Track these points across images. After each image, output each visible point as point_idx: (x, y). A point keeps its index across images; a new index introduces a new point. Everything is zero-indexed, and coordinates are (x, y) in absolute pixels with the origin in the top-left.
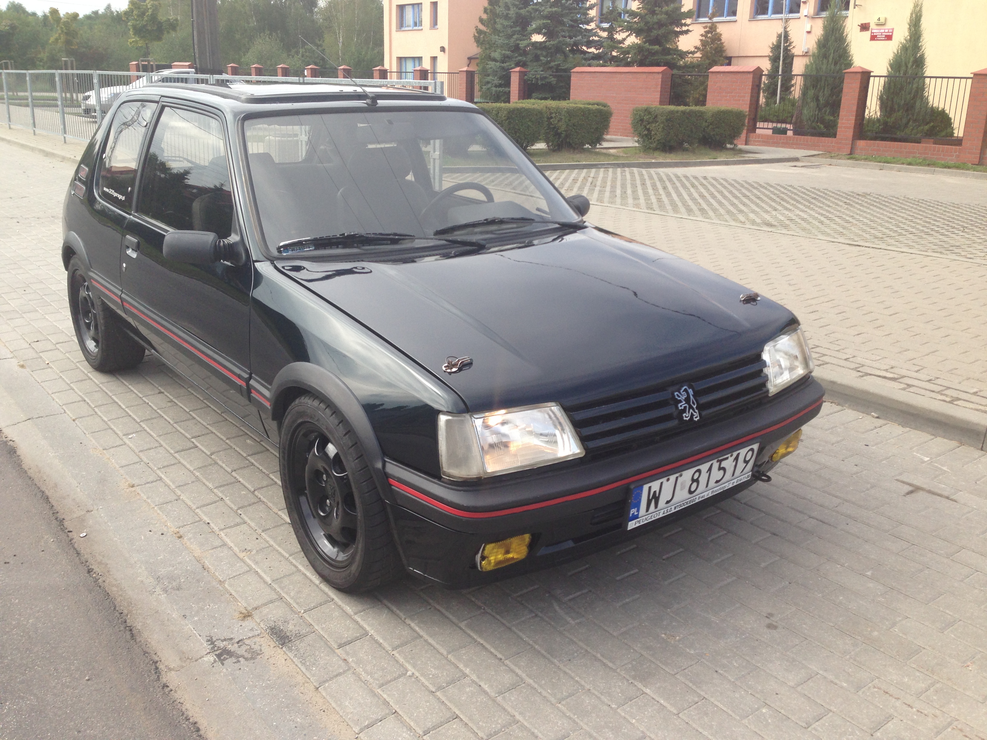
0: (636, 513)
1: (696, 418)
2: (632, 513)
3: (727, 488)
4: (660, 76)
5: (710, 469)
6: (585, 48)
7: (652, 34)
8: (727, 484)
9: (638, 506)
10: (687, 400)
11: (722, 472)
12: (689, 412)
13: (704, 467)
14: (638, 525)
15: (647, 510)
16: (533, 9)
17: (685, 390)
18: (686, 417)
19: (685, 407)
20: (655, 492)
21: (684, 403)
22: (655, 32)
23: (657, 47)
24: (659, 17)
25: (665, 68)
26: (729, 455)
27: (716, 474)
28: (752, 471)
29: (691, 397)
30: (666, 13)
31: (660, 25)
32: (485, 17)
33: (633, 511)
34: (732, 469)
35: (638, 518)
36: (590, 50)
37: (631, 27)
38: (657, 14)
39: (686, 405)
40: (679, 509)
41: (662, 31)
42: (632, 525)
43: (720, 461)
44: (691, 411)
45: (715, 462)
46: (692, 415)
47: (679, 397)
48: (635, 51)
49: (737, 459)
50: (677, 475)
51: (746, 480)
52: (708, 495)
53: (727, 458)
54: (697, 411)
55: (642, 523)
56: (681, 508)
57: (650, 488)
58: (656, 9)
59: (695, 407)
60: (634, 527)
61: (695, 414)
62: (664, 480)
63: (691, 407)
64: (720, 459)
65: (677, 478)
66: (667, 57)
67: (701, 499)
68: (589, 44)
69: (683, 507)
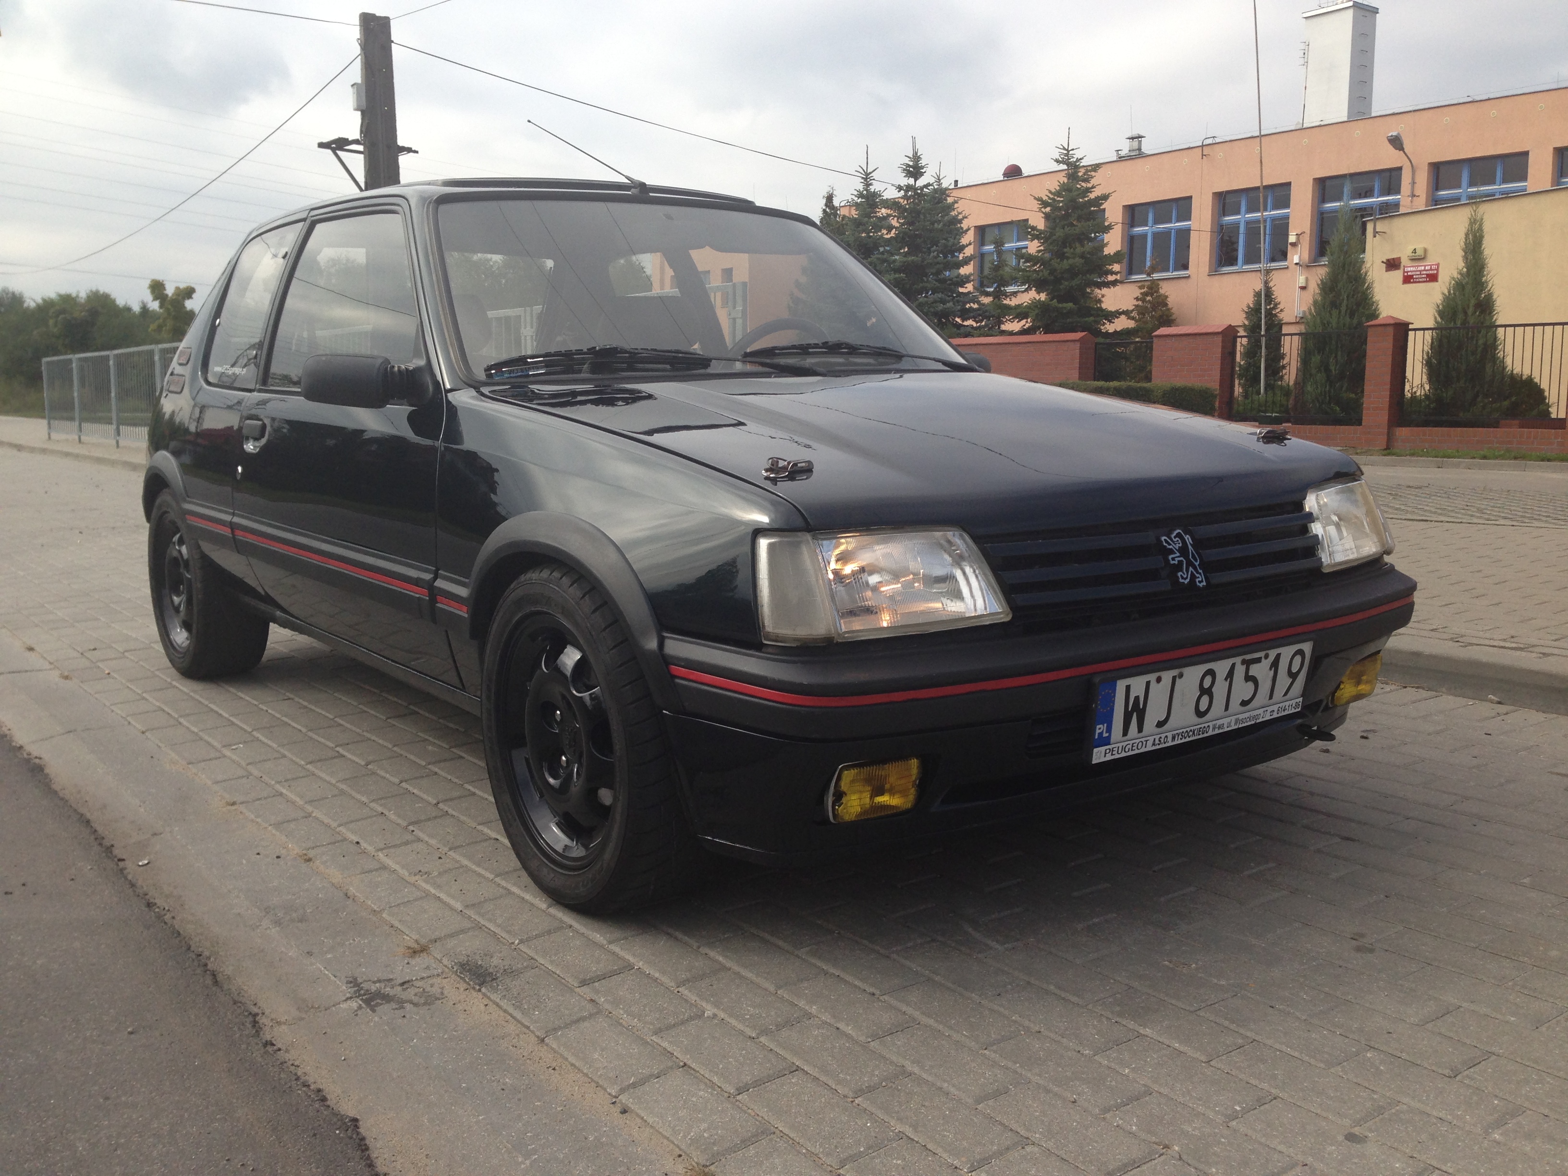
0: (1105, 735)
1: (1200, 582)
2: (1098, 731)
3: (1261, 720)
4: (1078, 345)
5: (1230, 675)
6: (958, 320)
7: (1061, 287)
8: (1261, 711)
9: (1108, 720)
10: (1183, 550)
11: (1251, 685)
12: (1188, 573)
13: (1221, 667)
14: (1109, 757)
15: (1125, 732)
16: (878, 259)
17: (1178, 535)
18: (1183, 578)
19: (1180, 562)
20: (1137, 698)
21: (1178, 554)
22: (1066, 283)
23: (1070, 305)
24: (1071, 261)
25: (1084, 334)
26: (1261, 654)
27: (1242, 690)
28: (1302, 696)
29: (1190, 547)
30: (1082, 256)
31: (1073, 273)
32: (803, 280)
33: (1100, 728)
34: (1269, 683)
35: (1109, 744)
36: (966, 323)
37: (1028, 277)
38: (1068, 258)
39: (1182, 559)
40: (1180, 742)
41: (1075, 282)
42: (1099, 755)
43: (1248, 663)
44: (1191, 569)
45: (1238, 660)
46: (1193, 577)
47: (1170, 544)
48: (1037, 311)
49: (1275, 665)
50: (1175, 672)
51: (1293, 711)
52: (1229, 725)
53: (1258, 660)
54: (1201, 571)
55: (1117, 756)
56: (1184, 741)
57: (1128, 688)
58: (1065, 250)
59: (1197, 564)
60: (1103, 759)
61: (1198, 575)
62: (1152, 677)
63: (1190, 563)
64: (1248, 657)
65: (1174, 678)
66: (1087, 319)
67: (1217, 731)
68: (965, 314)
69: (1188, 739)
